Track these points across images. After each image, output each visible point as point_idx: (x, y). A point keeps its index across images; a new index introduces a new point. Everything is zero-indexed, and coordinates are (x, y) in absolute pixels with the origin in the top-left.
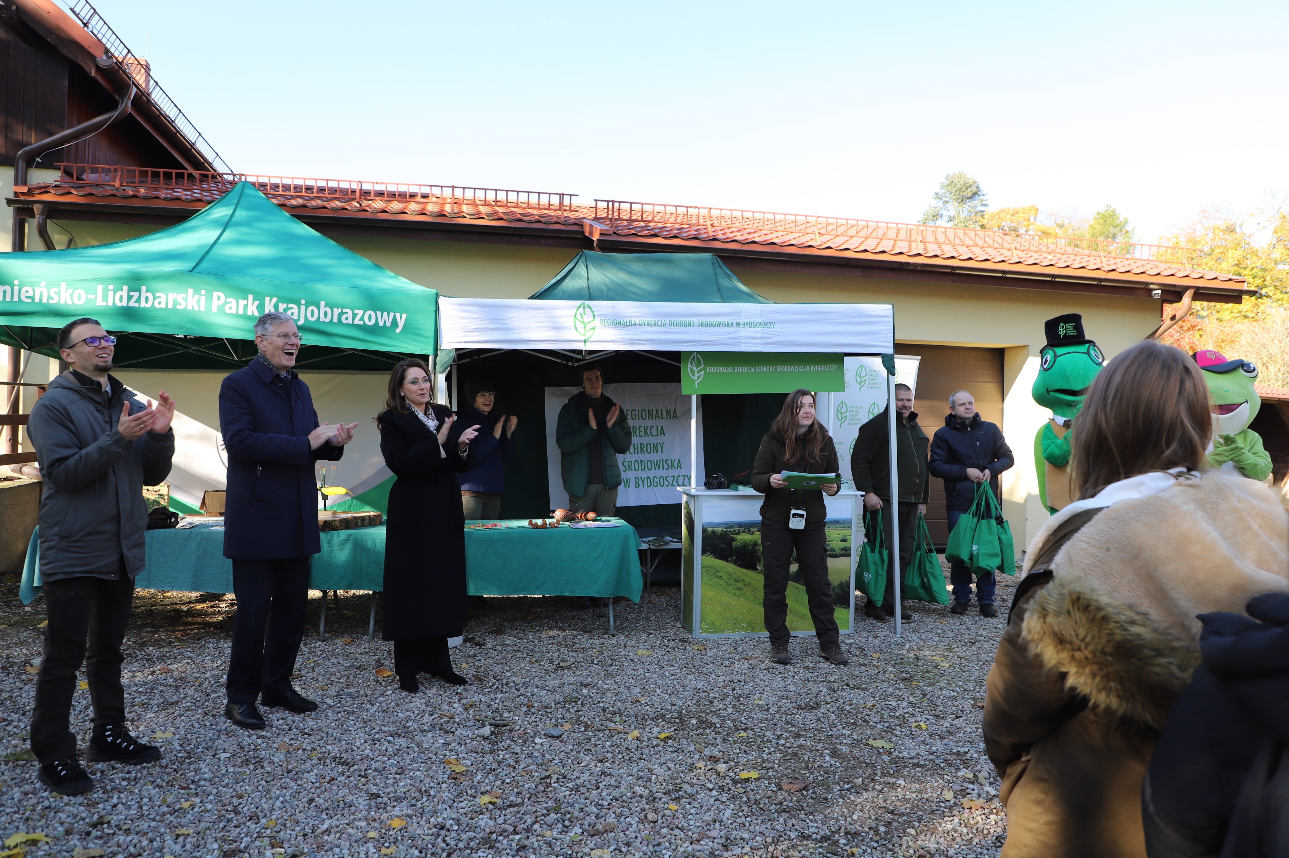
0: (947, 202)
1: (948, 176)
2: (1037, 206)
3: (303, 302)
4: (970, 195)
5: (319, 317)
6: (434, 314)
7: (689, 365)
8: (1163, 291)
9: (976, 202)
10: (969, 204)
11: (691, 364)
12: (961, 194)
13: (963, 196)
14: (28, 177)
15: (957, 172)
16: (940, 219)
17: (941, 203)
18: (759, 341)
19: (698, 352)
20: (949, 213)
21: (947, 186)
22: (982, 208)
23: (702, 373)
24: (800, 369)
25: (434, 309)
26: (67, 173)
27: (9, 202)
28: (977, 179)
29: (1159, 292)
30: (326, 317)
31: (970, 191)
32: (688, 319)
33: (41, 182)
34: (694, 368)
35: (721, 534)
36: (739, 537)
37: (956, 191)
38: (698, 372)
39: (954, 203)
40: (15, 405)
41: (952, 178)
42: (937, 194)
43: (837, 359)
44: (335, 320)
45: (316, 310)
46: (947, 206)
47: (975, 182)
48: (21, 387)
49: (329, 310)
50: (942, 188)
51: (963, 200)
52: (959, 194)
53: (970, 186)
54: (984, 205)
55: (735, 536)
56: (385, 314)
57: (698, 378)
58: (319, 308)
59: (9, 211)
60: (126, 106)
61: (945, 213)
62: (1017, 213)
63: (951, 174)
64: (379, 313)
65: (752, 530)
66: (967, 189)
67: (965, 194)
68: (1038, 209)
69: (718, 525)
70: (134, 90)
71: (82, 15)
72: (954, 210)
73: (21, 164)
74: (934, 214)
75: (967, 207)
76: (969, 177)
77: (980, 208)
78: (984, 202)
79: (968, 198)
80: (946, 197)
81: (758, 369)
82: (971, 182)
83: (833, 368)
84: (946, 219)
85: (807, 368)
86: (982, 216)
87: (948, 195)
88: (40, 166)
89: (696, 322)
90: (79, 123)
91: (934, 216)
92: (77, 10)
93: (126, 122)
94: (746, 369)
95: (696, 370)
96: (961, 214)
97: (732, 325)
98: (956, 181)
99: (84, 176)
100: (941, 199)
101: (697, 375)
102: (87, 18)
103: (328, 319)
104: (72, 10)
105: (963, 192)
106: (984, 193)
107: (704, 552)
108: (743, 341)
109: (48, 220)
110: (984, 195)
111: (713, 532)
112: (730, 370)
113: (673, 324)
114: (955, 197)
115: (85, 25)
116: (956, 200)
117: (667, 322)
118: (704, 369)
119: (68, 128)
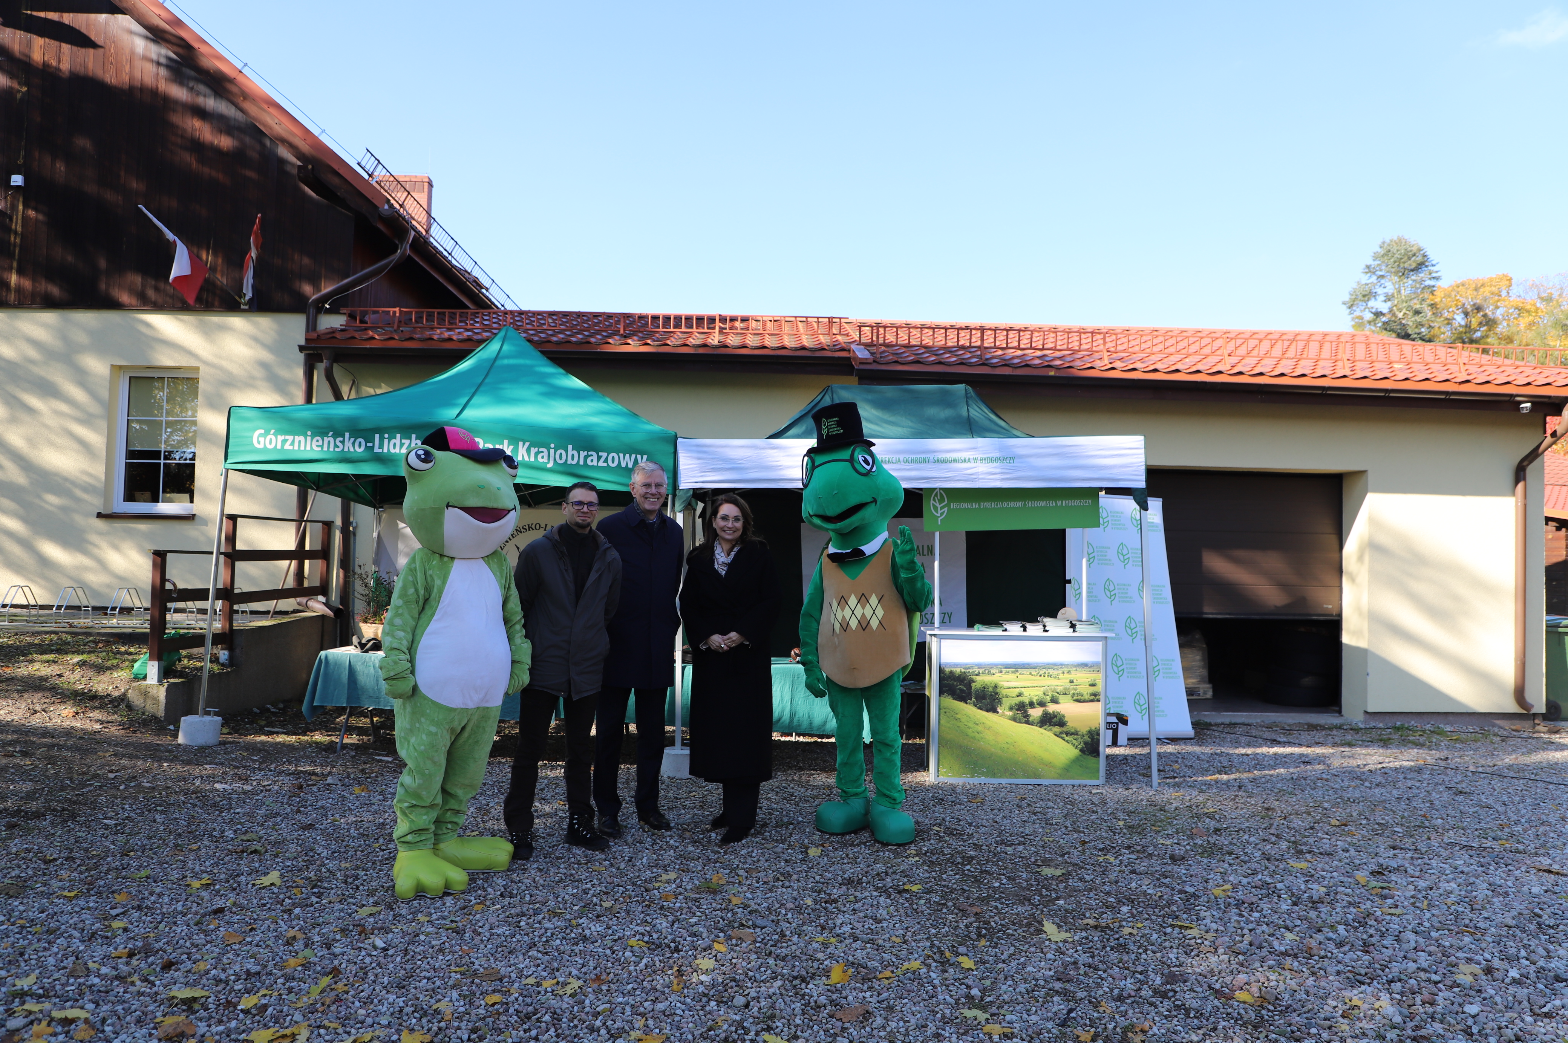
0: (1382, 277)
1: (1384, 243)
2: (1510, 275)
3: (552, 446)
4: (1414, 265)
5: (566, 460)
6: (672, 455)
7: (932, 501)
8: (1533, 403)
9: (1422, 275)
10: (1413, 278)
11: (934, 500)
12: (1402, 265)
13: (1405, 269)
14: (318, 322)
15: (1395, 238)
16: (1373, 299)
17: (1374, 279)
18: (997, 476)
19: (941, 489)
20: (1386, 290)
21: (1383, 256)
22: (1432, 283)
23: (946, 509)
24: (1051, 504)
25: (672, 450)
26: (352, 316)
27: (301, 348)
28: (1422, 244)
29: (1528, 405)
30: (573, 459)
31: (1414, 261)
32: (923, 456)
33: (329, 327)
34: (937, 504)
35: (960, 675)
36: (978, 678)
37: (1395, 262)
38: (941, 508)
39: (1393, 277)
40: (301, 542)
41: (1389, 245)
42: (1368, 267)
43: (1092, 493)
44: (582, 463)
45: (564, 453)
46: (1383, 281)
47: (1420, 250)
48: (308, 524)
49: (575, 453)
50: (1375, 258)
51: (1404, 273)
52: (1399, 266)
53: (1414, 255)
54: (1434, 278)
55: (974, 677)
56: (627, 456)
57: (942, 514)
58: (566, 452)
59: (301, 357)
60: (404, 249)
61: (1380, 291)
62: (1483, 285)
63: (1388, 241)
64: (621, 455)
65: (993, 671)
66: (1409, 259)
67: (1406, 265)
68: (1510, 280)
69: (956, 665)
70: (413, 233)
71: (367, 168)
72: (1392, 287)
73: (312, 311)
74: (1365, 293)
75: (1410, 282)
76: (1413, 243)
77: (1428, 283)
78: (1434, 275)
79: (1412, 270)
80: (1381, 270)
81: (1005, 504)
82: (1414, 249)
83: (1088, 502)
84: (1382, 298)
85: (1059, 503)
86: (1432, 293)
87: (1384, 268)
88: (328, 312)
89: (931, 458)
90: (362, 269)
91: (1364, 296)
92: (363, 164)
93: (407, 261)
94: (993, 505)
95: (939, 506)
96: (1403, 292)
97: (969, 461)
98: (1394, 249)
99: (367, 318)
100: (1374, 273)
101: (940, 512)
102: (371, 170)
103: (575, 462)
104: (359, 164)
105: (1404, 263)
106: (1434, 263)
107: (941, 692)
108: (981, 476)
109: (335, 365)
110: (1433, 265)
111: (951, 672)
112: (975, 505)
113: (907, 461)
114: (1393, 270)
115: (370, 175)
116: (1396, 273)
117: (902, 459)
118: (948, 505)
119: (353, 275)
